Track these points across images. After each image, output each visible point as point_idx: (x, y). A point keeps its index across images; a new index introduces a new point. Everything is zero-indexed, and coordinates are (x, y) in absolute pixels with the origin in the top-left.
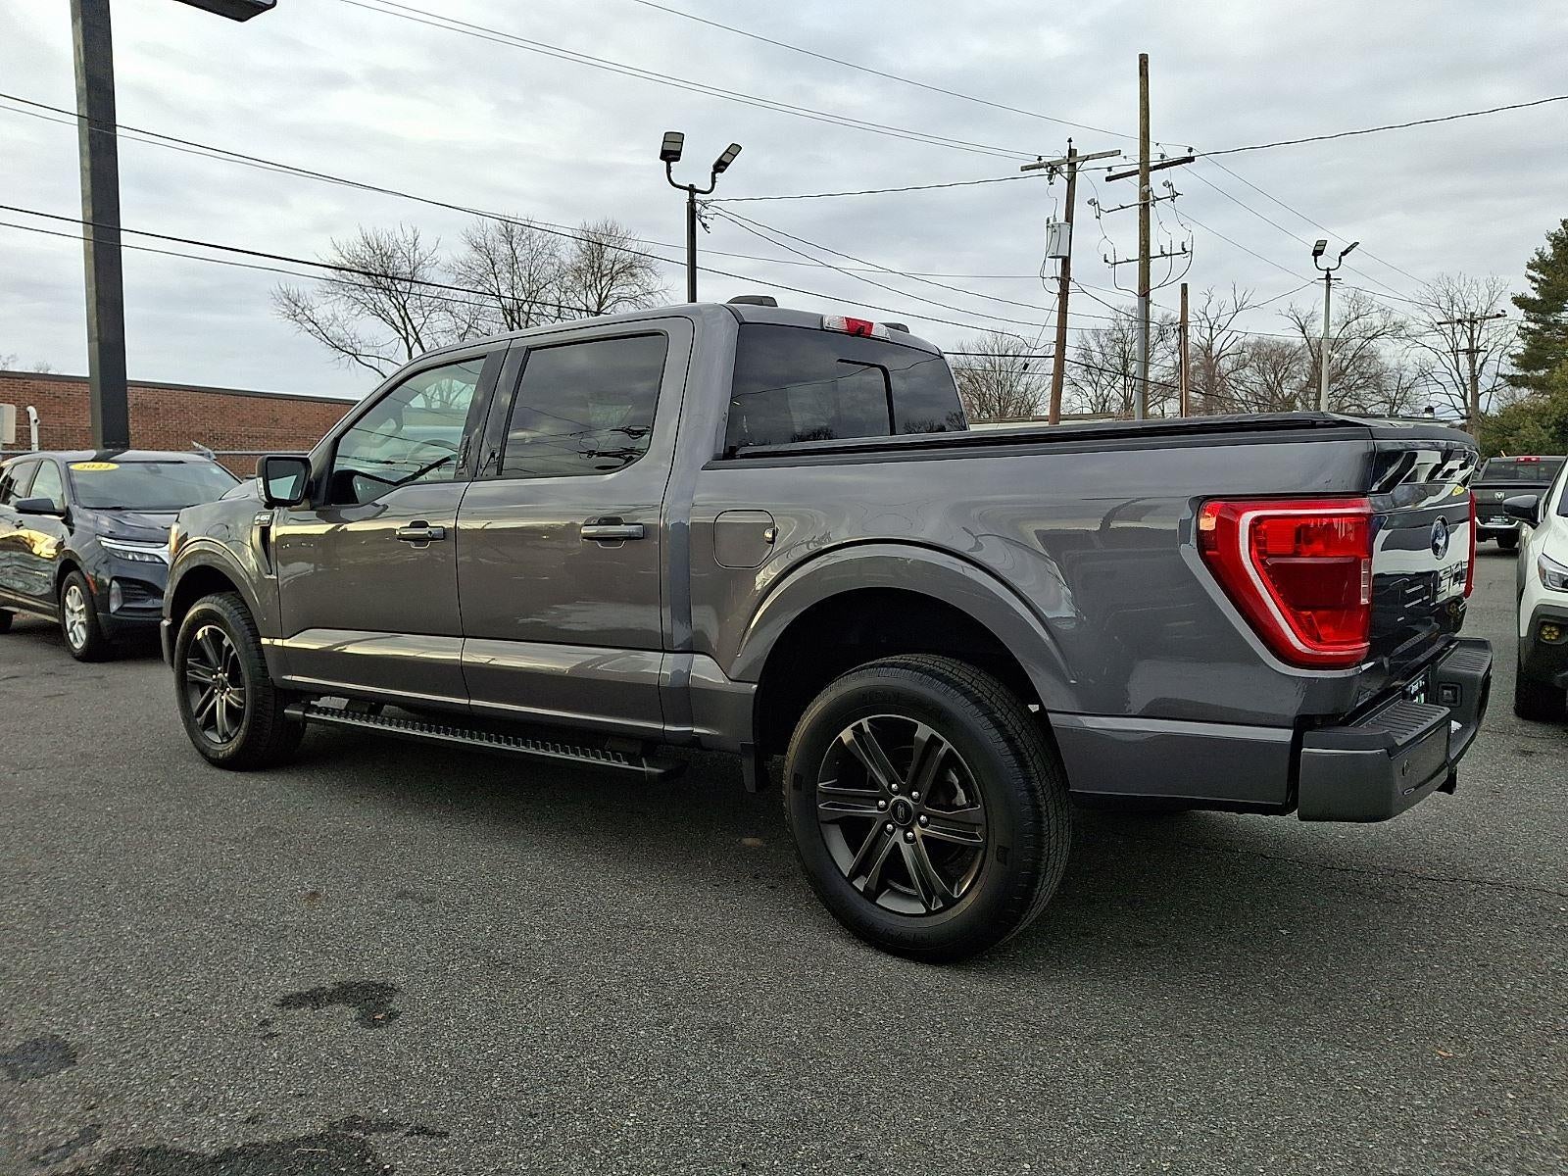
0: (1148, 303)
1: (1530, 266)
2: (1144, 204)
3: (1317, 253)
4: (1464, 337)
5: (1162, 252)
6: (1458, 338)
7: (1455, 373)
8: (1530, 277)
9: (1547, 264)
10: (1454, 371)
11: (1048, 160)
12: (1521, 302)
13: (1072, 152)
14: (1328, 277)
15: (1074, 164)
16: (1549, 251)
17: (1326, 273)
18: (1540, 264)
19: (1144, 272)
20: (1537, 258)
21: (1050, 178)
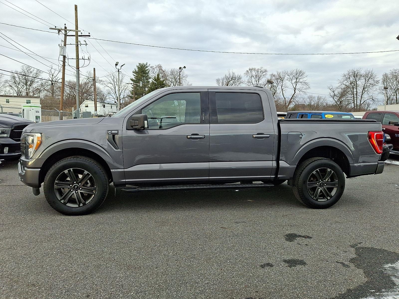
0: (79, 71)
1: (133, 72)
2: (77, 45)
3: (116, 65)
4: (117, 85)
5: (83, 58)
6: (116, 86)
7: (115, 94)
8: (134, 75)
9: (137, 72)
10: (115, 93)
11: (58, 28)
12: (132, 80)
13: (65, 28)
14: (119, 71)
15: (66, 31)
16: (137, 70)
17: (118, 70)
18: (135, 72)
19: (78, 62)
20: (135, 71)
21: (59, 33)
